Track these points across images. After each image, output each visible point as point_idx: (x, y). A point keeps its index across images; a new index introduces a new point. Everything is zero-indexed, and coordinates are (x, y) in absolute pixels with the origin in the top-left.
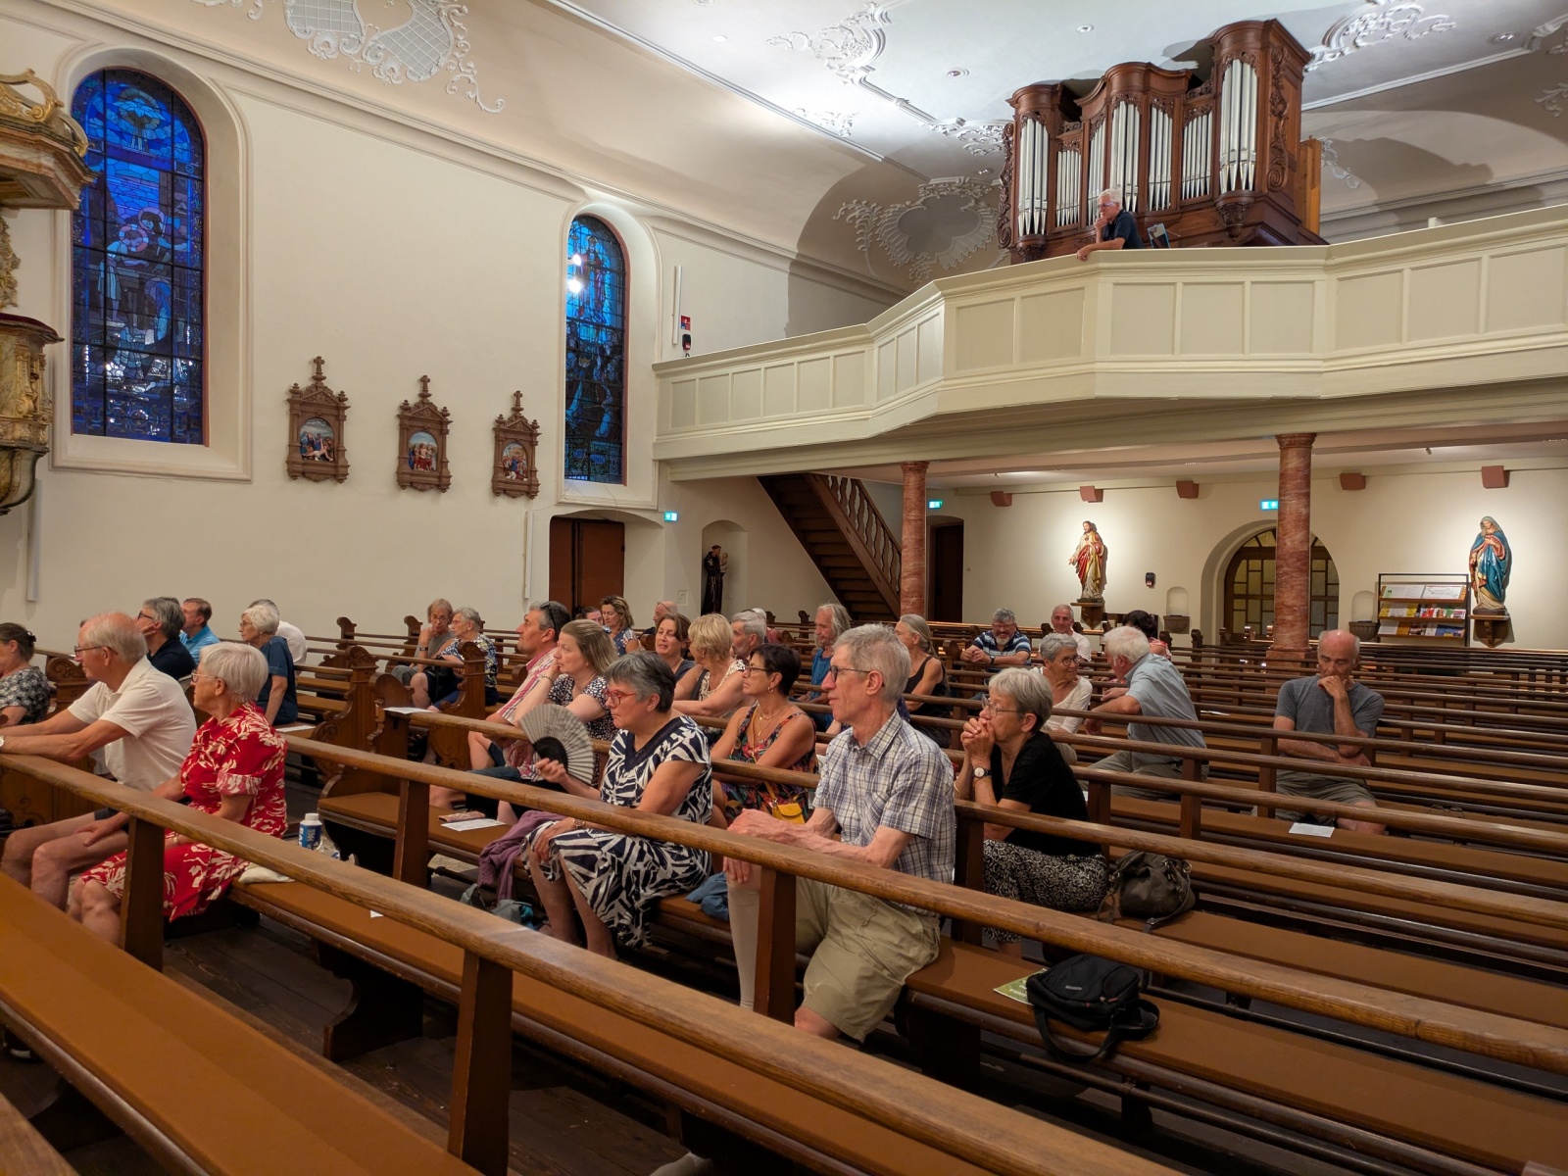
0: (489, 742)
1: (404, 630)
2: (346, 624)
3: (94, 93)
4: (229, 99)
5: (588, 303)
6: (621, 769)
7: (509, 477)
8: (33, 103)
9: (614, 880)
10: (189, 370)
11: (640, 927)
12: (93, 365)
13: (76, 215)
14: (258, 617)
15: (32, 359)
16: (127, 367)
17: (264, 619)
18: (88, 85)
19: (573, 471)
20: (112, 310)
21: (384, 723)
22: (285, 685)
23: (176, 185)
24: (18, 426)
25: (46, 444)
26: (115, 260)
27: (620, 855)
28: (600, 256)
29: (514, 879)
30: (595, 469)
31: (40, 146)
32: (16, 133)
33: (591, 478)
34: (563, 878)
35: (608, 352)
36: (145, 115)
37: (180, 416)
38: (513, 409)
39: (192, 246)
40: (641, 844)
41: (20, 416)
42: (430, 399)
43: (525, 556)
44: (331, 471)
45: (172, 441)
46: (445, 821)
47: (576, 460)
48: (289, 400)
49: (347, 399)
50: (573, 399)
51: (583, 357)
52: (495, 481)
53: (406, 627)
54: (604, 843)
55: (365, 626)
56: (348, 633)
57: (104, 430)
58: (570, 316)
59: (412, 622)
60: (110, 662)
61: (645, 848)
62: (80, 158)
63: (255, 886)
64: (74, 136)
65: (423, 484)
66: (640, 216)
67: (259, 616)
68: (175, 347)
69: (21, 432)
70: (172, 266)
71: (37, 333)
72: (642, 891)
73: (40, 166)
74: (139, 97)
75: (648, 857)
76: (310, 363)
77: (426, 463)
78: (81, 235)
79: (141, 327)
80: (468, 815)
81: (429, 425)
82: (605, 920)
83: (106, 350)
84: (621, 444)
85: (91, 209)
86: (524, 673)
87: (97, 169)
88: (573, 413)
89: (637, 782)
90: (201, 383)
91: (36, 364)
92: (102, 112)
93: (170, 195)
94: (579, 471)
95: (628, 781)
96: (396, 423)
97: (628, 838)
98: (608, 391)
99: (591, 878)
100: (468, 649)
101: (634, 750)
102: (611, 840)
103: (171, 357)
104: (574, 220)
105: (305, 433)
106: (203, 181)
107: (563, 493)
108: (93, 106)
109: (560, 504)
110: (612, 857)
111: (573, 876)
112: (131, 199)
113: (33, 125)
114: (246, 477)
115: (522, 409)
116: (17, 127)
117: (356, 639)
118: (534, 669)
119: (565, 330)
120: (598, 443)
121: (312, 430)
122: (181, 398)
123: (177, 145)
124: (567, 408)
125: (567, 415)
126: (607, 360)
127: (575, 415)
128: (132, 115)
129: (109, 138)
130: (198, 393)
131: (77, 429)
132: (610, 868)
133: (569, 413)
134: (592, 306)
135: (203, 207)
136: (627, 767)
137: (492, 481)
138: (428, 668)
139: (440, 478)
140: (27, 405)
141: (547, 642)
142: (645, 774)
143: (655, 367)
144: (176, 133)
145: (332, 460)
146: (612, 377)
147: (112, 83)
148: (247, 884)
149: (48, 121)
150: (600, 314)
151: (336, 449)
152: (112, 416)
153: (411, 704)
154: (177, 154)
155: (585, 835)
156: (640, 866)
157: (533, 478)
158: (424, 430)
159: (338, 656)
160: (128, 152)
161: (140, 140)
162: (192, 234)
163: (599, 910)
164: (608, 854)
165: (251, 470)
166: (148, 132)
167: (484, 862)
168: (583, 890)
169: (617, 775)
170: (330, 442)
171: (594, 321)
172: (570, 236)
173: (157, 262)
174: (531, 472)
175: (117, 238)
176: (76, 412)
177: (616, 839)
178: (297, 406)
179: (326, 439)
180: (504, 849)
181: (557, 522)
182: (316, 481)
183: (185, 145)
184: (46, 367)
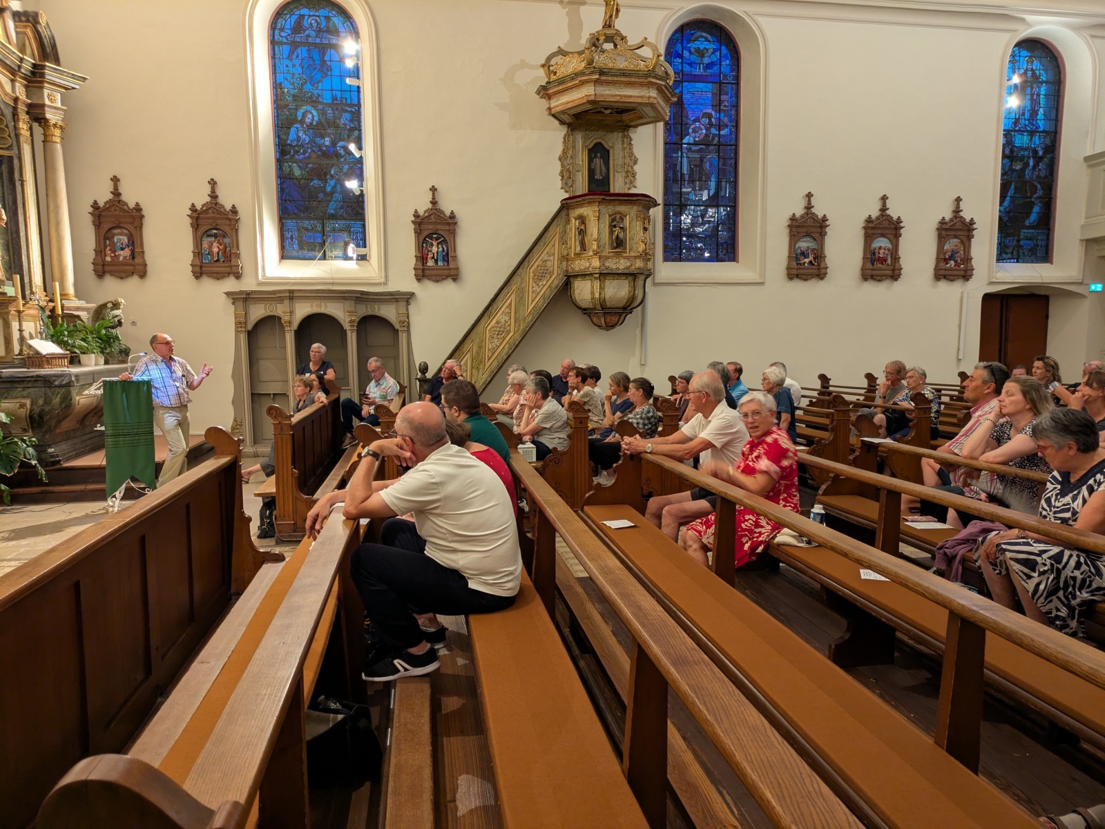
0: (938, 466)
1: (865, 383)
2: (824, 379)
3: (677, 42)
4: (755, 22)
5: (1023, 114)
6: (1057, 495)
7: (948, 265)
8: (646, 58)
9: (1052, 581)
10: (728, 214)
11: (1075, 620)
12: (675, 218)
13: (666, 124)
14: (773, 375)
15: (644, 219)
16: (693, 217)
17: (777, 376)
18: (674, 37)
19: (1004, 256)
20: (685, 181)
21: (860, 448)
22: (789, 419)
23: (722, 91)
24: (637, 261)
25: (651, 270)
26: (687, 148)
27: (1059, 562)
28: (1037, 72)
29: (963, 568)
30: (1023, 253)
31: (651, 84)
32: (637, 80)
33: (1020, 261)
34: (1008, 574)
35: (1041, 153)
36: (705, 48)
37: (722, 245)
38: (954, 211)
39: (731, 130)
40: (1078, 556)
41: (639, 254)
42: (888, 212)
43: (960, 326)
44: (816, 272)
45: (717, 261)
46: (907, 521)
47: (1007, 247)
48: (788, 226)
49: (828, 220)
50: (1006, 197)
51: (1016, 161)
52: (937, 269)
53: (866, 381)
54: (1045, 551)
55: (838, 380)
56: (825, 385)
57: (679, 259)
58: (1006, 128)
59: (870, 378)
60: (706, 401)
61: (1082, 560)
62: (670, 87)
63: (783, 546)
64: (666, 73)
65: (880, 276)
66: (1076, 28)
67: (774, 373)
68: (720, 199)
69: (639, 264)
70: (719, 145)
71: (646, 202)
72: (1078, 593)
73: (649, 97)
74: (702, 37)
75: (1084, 567)
76: (803, 197)
77: (883, 261)
78: (669, 136)
79: (701, 189)
80: (924, 518)
81: (886, 232)
82: (1044, 610)
83: (681, 208)
84: (1049, 229)
85: (674, 118)
86: (968, 417)
87: (677, 91)
88: (1005, 209)
89: (1072, 505)
90: (734, 221)
91: (646, 222)
92: (681, 53)
93: (718, 98)
94: (1009, 256)
95: (1064, 505)
96: (862, 232)
97: (1066, 551)
98: (1039, 186)
99: (1032, 577)
100: (918, 398)
101: (1069, 481)
102: (1051, 550)
103: (717, 206)
104: (1015, 47)
105: (799, 247)
106: (738, 84)
107: (995, 274)
108: (676, 50)
109: (992, 283)
110: (1051, 563)
111: (1017, 573)
112: (696, 106)
113: (646, 73)
114: (761, 281)
115: (961, 211)
116: (638, 76)
117: (831, 389)
118: (977, 414)
119: (1001, 140)
120: (1027, 231)
121: (804, 244)
122: (723, 234)
123: (723, 63)
124: (1001, 205)
125: (1000, 211)
126: (1039, 160)
127: (1007, 210)
128: (698, 50)
129: (684, 69)
130: (733, 228)
131: (666, 259)
132: (1049, 572)
133: (1002, 209)
134: (1027, 115)
135: (737, 101)
136: (1063, 494)
137: (935, 269)
138: (885, 411)
139: (893, 270)
140: (642, 247)
141: (988, 393)
142: (1080, 500)
143: (1087, 159)
144: (722, 55)
145: (816, 264)
146: (1043, 174)
147: (687, 32)
148: (779, 545)
149: (654, 68)
150: (1034, 122)
151: (819, 256)
152: (684, 249)
153: (878, 436)
154: (723, 69)
155: (1028, 544)
156: (1077, 573)
157: (969, 265)
158: (883, 235)
159: (818, 400)
160: (695, 75)
161: (702, 65)
162: (731, 122)
163: (1039, 601)
164: (1047, 560)
165: (764, 276)
166: (706, 59)
167: (939, 553)
168: (1025, 585)
169: (1053, 500)
170: (815, 252)
171: (1028, 129)
172: (1010, 61)
173: (710, 145)
174: (967, 259)
175: (688, 134)
176: (666, 248)
177: (1055, 550)
178: (794, 229)
179: (813, 250)
180: (955, 546)
181: (987, 298)
182: (805, 280)
183: (728, 62)
184: (651, 223)
